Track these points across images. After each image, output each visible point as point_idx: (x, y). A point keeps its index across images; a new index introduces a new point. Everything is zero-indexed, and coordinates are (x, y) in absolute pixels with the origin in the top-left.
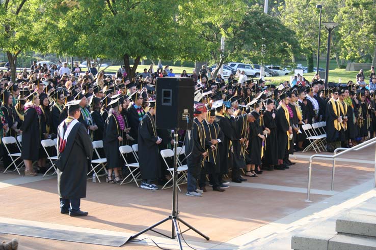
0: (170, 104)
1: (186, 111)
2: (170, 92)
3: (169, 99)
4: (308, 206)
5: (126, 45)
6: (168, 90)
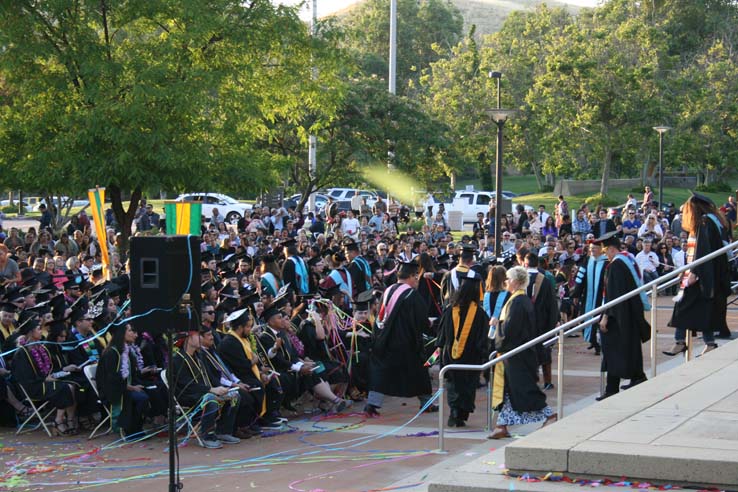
0: (154, 285)
1: (187, 296)
2: (154, 262)
3: (154, 277)
4: (439, 461)
5: (110, 168)
6: (152, 259)
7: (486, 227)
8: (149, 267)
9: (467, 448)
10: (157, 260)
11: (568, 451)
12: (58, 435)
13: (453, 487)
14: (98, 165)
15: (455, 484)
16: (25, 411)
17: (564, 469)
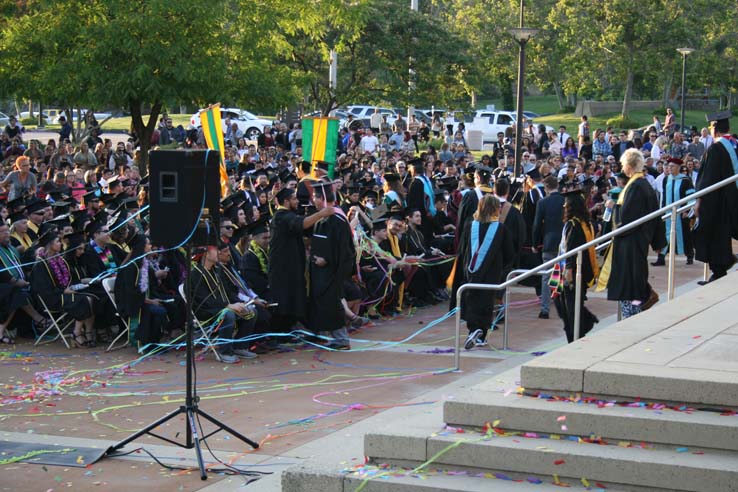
0: (174, 199)
1: (205, 211)
2: (173, 176)
3: (173, 191)
4: (454, 380)
5: (128, 81)
6: (171, 173)
7: (506, 147)
8: (168, 181)
9: (483, 367)
10: (176, 174)
11: (584, 372)
12: (77, 347)
13: (468, 405)
14: (116, 77)
15: (470, 402)
16: (43, 322)
17: (579, 388)
